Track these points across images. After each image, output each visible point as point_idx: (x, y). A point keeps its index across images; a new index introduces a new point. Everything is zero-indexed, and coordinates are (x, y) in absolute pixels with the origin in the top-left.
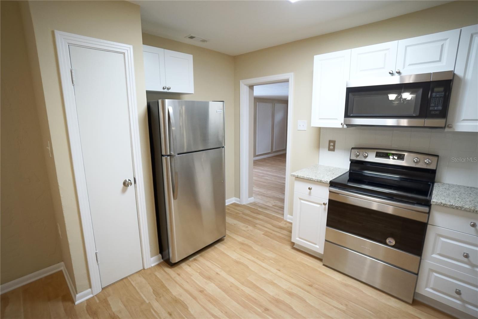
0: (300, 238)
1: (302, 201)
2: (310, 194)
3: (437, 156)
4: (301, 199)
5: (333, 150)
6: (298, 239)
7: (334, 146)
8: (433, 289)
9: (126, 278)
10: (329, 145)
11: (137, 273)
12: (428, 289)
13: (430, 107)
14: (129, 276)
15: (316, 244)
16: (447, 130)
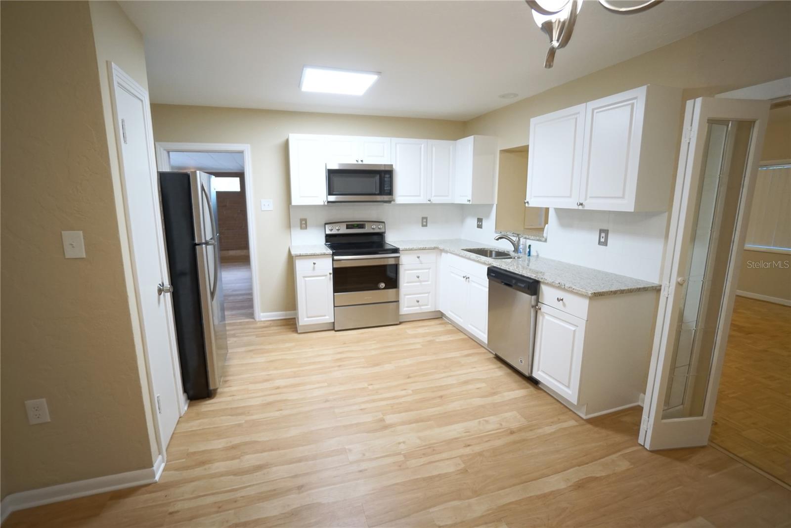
0: (308, 317)
1: (306, 279)
2: (314, 268)
3: (384, 222)
4: (304, 277)
5: (306, 228)
6: (306, 319)
7: (306, 224)
8: (408, 307)
9: (173, 433)
10: (301, 224)
11: (177, 424)
12: (405, 309)
13: (384, 187)
14: (174, 431)
15: (325, 316)
16: (392, 202)
